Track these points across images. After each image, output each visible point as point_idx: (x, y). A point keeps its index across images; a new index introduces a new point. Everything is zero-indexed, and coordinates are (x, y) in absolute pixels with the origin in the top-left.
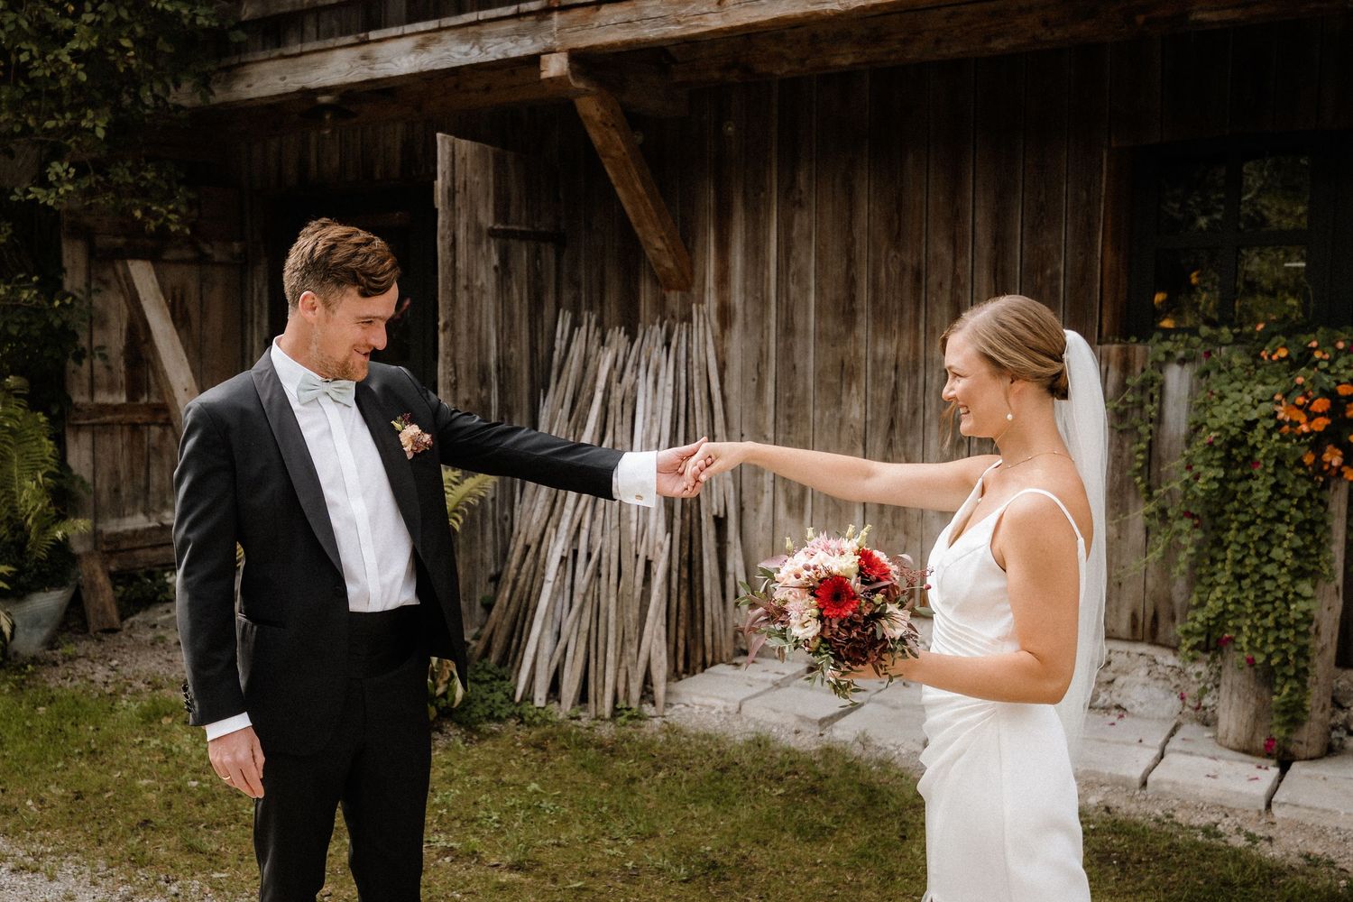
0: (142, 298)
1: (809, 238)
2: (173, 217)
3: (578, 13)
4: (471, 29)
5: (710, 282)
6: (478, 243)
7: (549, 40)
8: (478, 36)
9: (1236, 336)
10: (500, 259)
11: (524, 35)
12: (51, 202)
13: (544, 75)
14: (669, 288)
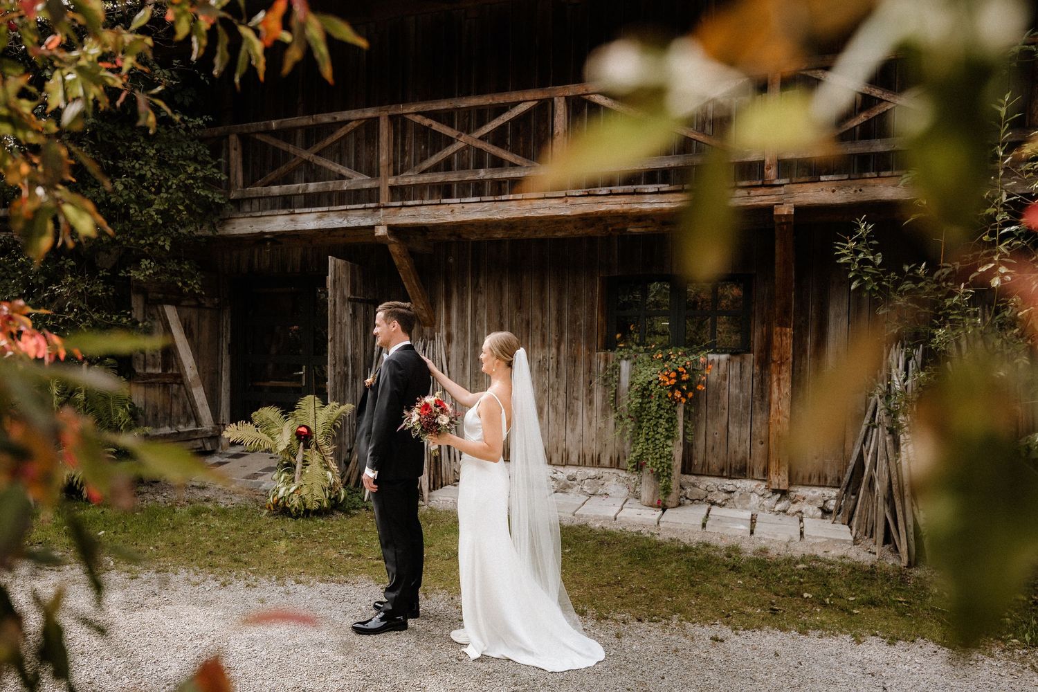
0: (170, 323)
1: (484, 307)
2: (196, 286)
3: (392, 209)
4: (343, 212)
5: (443, 324)
6: (344, 304)
7: (378, 220)
8: (347, 216)
9: (645, 349)
10: (353, 311)
11: (368, 217)
12: (142, 278)
13: (376, 234)
14: (425, 325)
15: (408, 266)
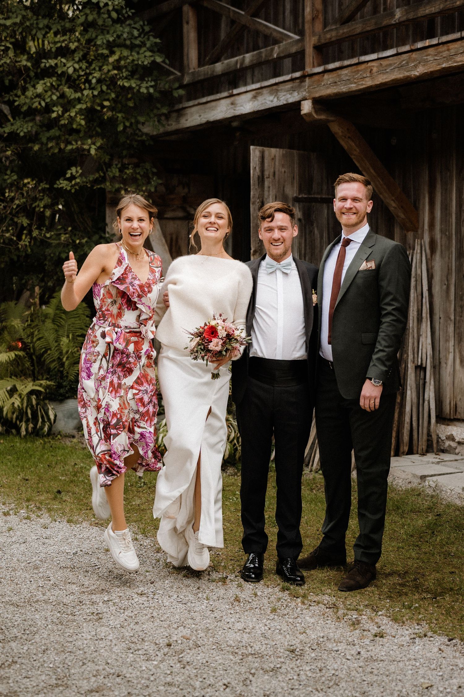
0: (151, 240)
3: (316, 78)
4: (275, 87)
5: (426, 227)
7: (304, 93)
8: (277, 91)
11: (295, 91)
14: (408, 231)
15: (358, 150)
